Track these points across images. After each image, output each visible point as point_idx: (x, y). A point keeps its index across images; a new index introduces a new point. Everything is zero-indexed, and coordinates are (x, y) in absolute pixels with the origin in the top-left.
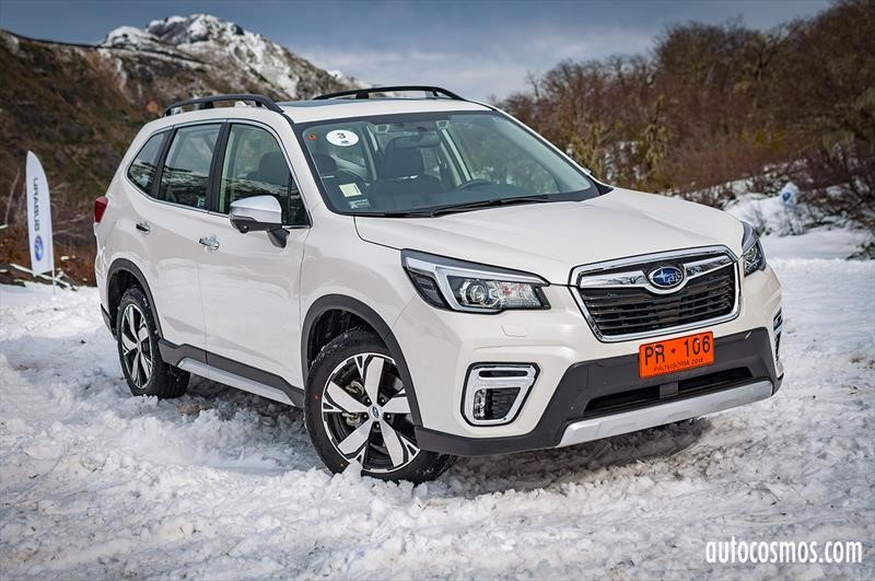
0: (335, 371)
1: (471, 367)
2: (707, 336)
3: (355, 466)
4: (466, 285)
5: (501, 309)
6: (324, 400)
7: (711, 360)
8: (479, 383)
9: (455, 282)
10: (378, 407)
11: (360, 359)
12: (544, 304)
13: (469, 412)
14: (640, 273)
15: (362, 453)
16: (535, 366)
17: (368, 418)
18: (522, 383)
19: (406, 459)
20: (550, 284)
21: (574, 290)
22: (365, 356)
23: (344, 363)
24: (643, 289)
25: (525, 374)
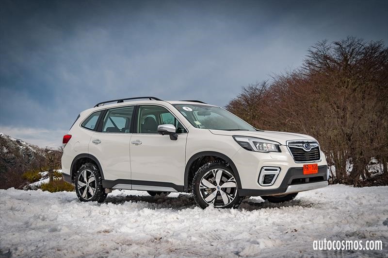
0: (205, 175)
1: (262, 168)
2: (316, 165)
3: (211, 206)
4: (258, 144)
5: (269, 152)
6: (201, 185)
7: (317, 172)
8: (264, 173)
9: (255, 143)
10: (219, 186)
11: (214, 171)
12: (280, 151)
13: (260, 182)
14: (301, 144)
15: (214, 201)
16: (280, 168)
17: (215, 190)
18: (276, 173)
19: (229, 202)
20: (281, 145)
21: (288, 147)
22: (216, 170)
23: (208, 172)
24: (302, 149)
25: (277, 170)
